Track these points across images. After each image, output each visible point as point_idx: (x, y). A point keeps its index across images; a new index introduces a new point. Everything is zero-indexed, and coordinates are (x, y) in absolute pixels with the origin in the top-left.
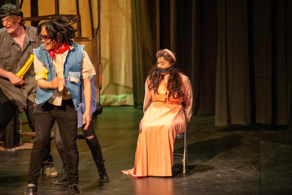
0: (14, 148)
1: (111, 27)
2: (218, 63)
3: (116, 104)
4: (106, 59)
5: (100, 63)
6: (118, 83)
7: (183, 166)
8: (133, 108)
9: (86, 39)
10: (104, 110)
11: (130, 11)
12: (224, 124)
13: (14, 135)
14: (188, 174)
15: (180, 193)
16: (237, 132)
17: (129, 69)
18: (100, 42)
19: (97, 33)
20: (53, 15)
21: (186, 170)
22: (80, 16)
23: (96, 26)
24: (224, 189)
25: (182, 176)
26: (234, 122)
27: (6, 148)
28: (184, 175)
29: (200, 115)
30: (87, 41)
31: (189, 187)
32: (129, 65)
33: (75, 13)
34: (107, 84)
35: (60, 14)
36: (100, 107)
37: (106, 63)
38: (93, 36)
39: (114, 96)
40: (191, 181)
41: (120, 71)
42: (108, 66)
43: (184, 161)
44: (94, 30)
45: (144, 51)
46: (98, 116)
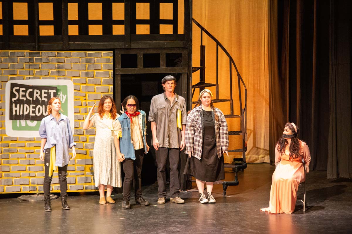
0: (186, 190)
1: (255, 108)
2: (330, 133)
3: (258, 161)
4: (251, 130)
5: (246, 133)
6: (259, 147)
7: (303, 206)
8: (269, 164)
9: (237, 116)
10: (248, 166)
11: (268, 97)
12: (335, 177)
13: (187, 182)
14: (306, 211)
15: (301, 225)
16: (344, 183)
17: (267, 137)
18: (246, 118)
19: (244, 112)
20: (215, 100)
21: (305, 209)
22: (232, 100)
23: (243, 107)
24: (333, 223)
25: (303, 213)
26: (342, 176)
27: (182, 191)
28: (304, 213)
29: (317, 171)
30: (237, 117)
31: (307, 221)
32: (267, 135)
33: (230, 99)
34: (251, 148)
35: (219, 99)
36: (245, 164)
37: (251, 133)
38: (241, 114)
39: (256, 156)
40: (309, 217)
41: (261, 138)
42: (252, 135)
43: (304, 203)
44: (242, 110)
45: (278, 124)
46: (244, 169)
